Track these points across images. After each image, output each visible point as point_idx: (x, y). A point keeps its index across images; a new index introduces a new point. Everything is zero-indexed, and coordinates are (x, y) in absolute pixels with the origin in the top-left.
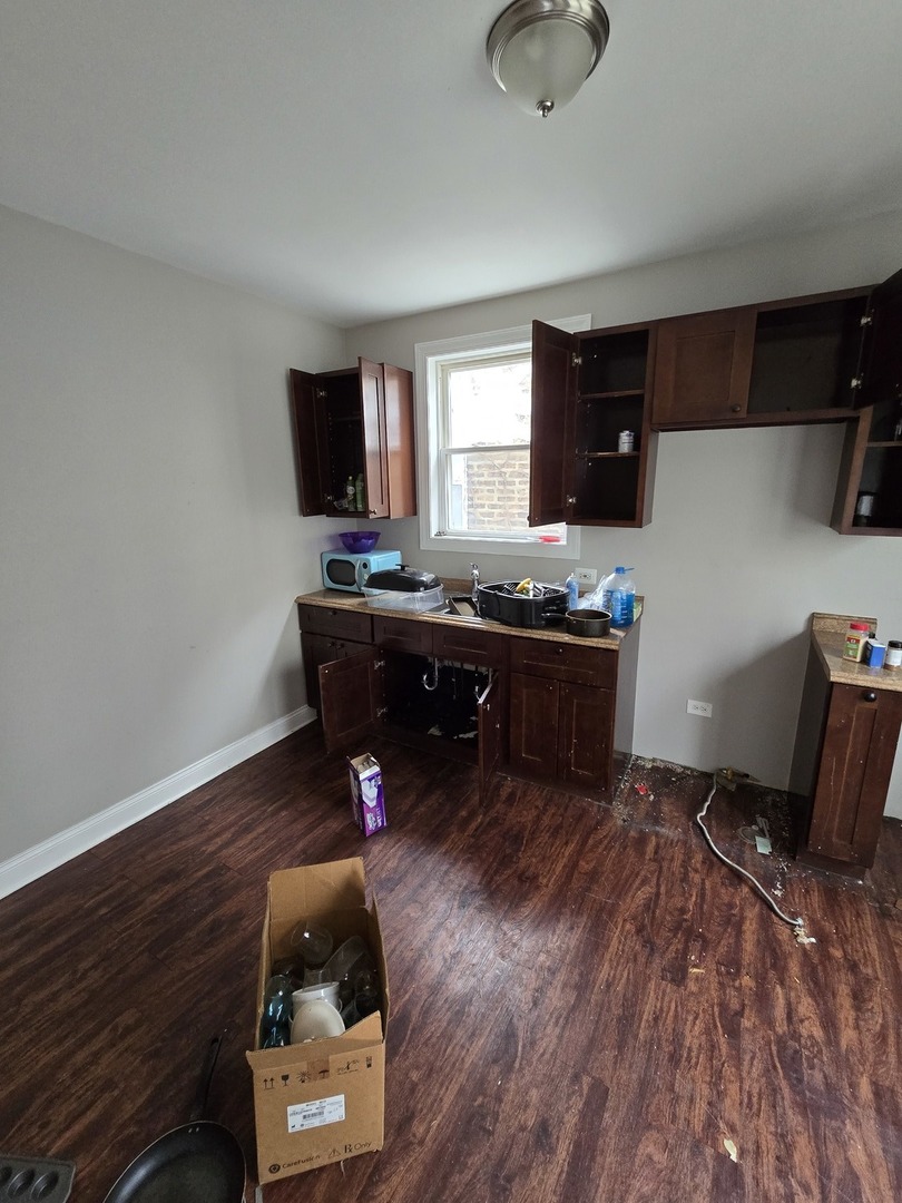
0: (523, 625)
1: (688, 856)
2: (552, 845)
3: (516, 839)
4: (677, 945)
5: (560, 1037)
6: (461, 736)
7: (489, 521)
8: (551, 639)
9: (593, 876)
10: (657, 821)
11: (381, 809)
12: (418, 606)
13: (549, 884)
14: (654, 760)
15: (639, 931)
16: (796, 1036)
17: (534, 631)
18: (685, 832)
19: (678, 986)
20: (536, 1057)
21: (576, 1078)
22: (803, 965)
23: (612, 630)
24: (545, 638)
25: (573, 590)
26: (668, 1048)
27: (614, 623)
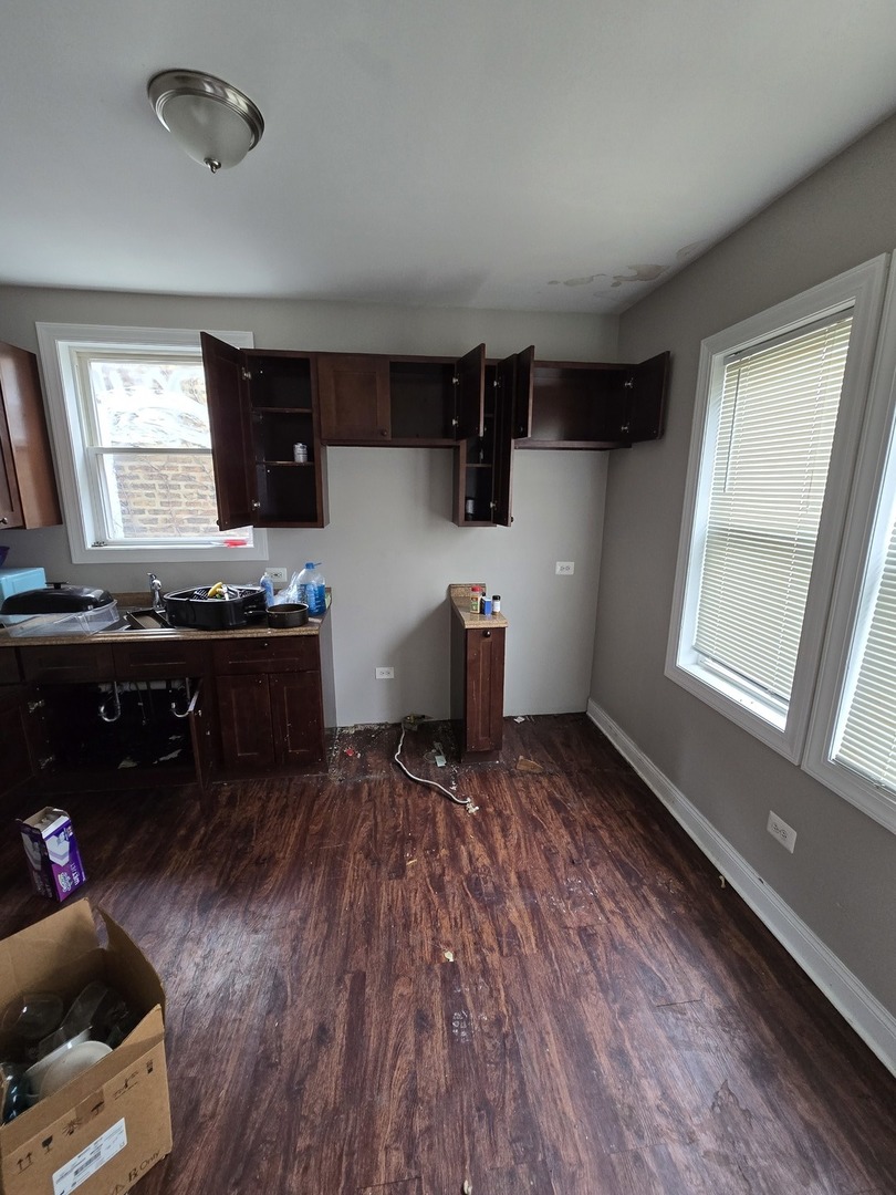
0: (224, 627)
1: (393, 788)
2: (282, 825)
3: (246, 832)
4: (396, 852)
5: (321, 962)
6: (162, 759)
7: (151, 529)
8: (255, 635)
9: (323, 834)
10: (366, 772)
11: (77, 864)
12: (87, 627)
13: (285, 856)
14: (355, 726)
15: (366, 857)
16: (475, 870)
17: (236, 631)
18: (388, 772)
19: (401, 878)
20: (304, 987)
21: (340, 980)
22: (473, 826)
23: (310, 619)
24: (249, 636)
25: (268, 589)
26: (400, 922)
27: (310, 613)
